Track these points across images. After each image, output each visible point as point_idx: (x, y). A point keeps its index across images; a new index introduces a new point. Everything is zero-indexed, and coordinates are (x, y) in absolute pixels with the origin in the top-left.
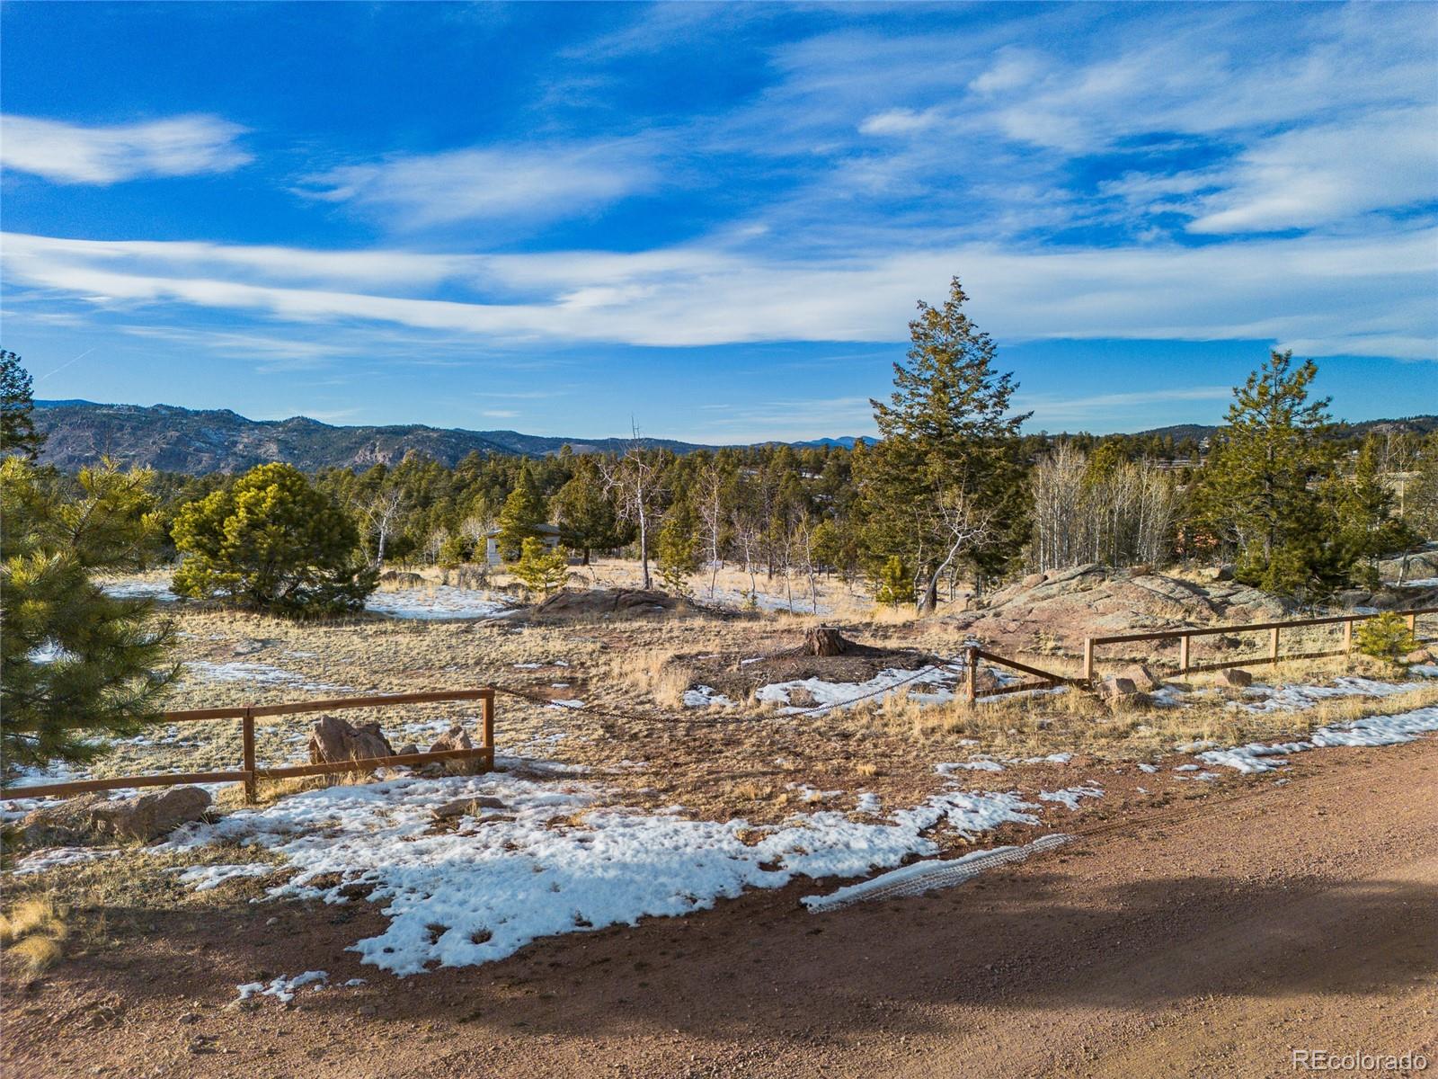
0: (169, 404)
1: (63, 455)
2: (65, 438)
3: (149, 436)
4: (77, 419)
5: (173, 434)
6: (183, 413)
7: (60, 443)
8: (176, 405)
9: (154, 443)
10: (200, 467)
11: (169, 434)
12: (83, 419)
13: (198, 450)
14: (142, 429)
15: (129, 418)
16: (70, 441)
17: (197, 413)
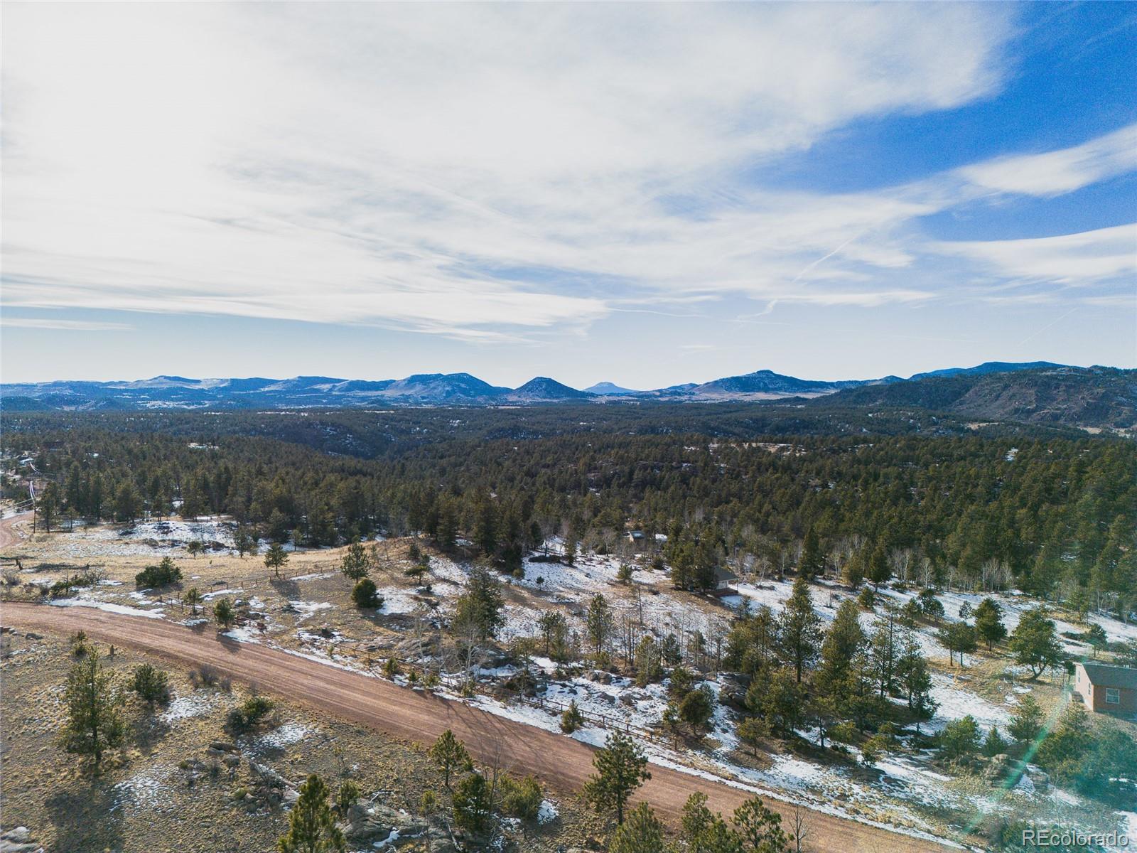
0: (1104, 365)
1: (1011, 408)
2: (1014, 395)
3: (1079, 393)
4: (1025, 380)
5: (1101, 391)
6: (1114, 372)
7: (1010, 399)
8: (1108, 366)
9: (1083, 398)
10: (1118, 419)
11: (1095, 391)
12: (1029, 380)
13: (1121, 404)
14: (1074, 387)
15: (1066, 378)
16: (1018, 397)
17: (1127, 372)
